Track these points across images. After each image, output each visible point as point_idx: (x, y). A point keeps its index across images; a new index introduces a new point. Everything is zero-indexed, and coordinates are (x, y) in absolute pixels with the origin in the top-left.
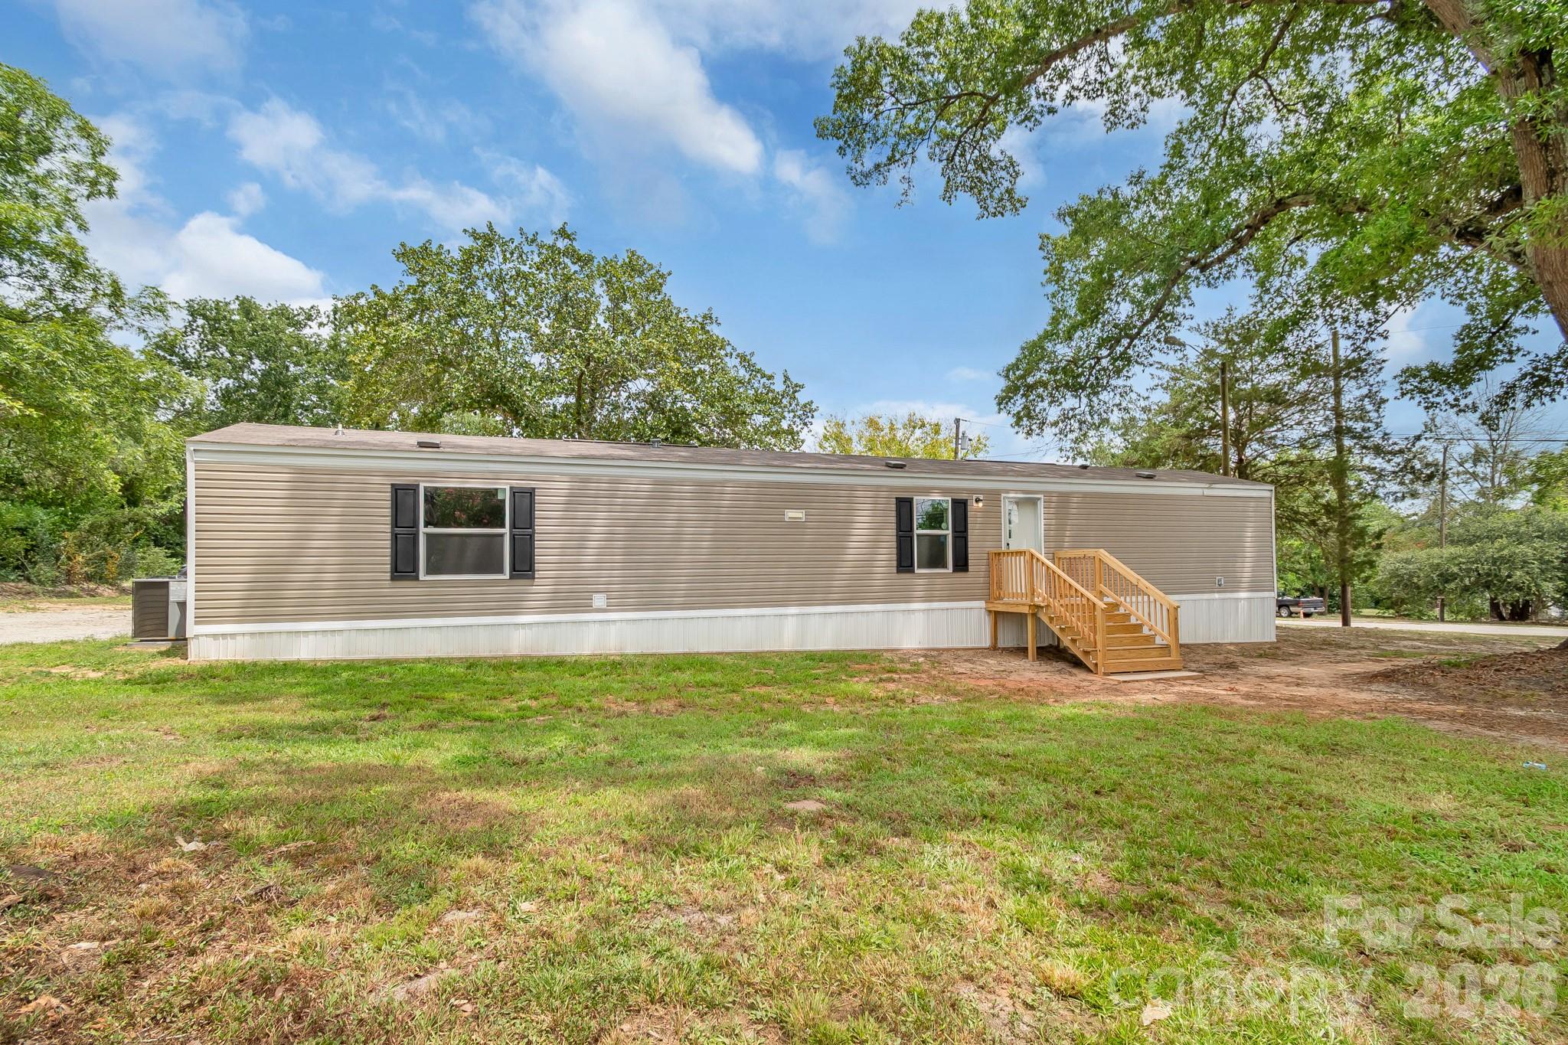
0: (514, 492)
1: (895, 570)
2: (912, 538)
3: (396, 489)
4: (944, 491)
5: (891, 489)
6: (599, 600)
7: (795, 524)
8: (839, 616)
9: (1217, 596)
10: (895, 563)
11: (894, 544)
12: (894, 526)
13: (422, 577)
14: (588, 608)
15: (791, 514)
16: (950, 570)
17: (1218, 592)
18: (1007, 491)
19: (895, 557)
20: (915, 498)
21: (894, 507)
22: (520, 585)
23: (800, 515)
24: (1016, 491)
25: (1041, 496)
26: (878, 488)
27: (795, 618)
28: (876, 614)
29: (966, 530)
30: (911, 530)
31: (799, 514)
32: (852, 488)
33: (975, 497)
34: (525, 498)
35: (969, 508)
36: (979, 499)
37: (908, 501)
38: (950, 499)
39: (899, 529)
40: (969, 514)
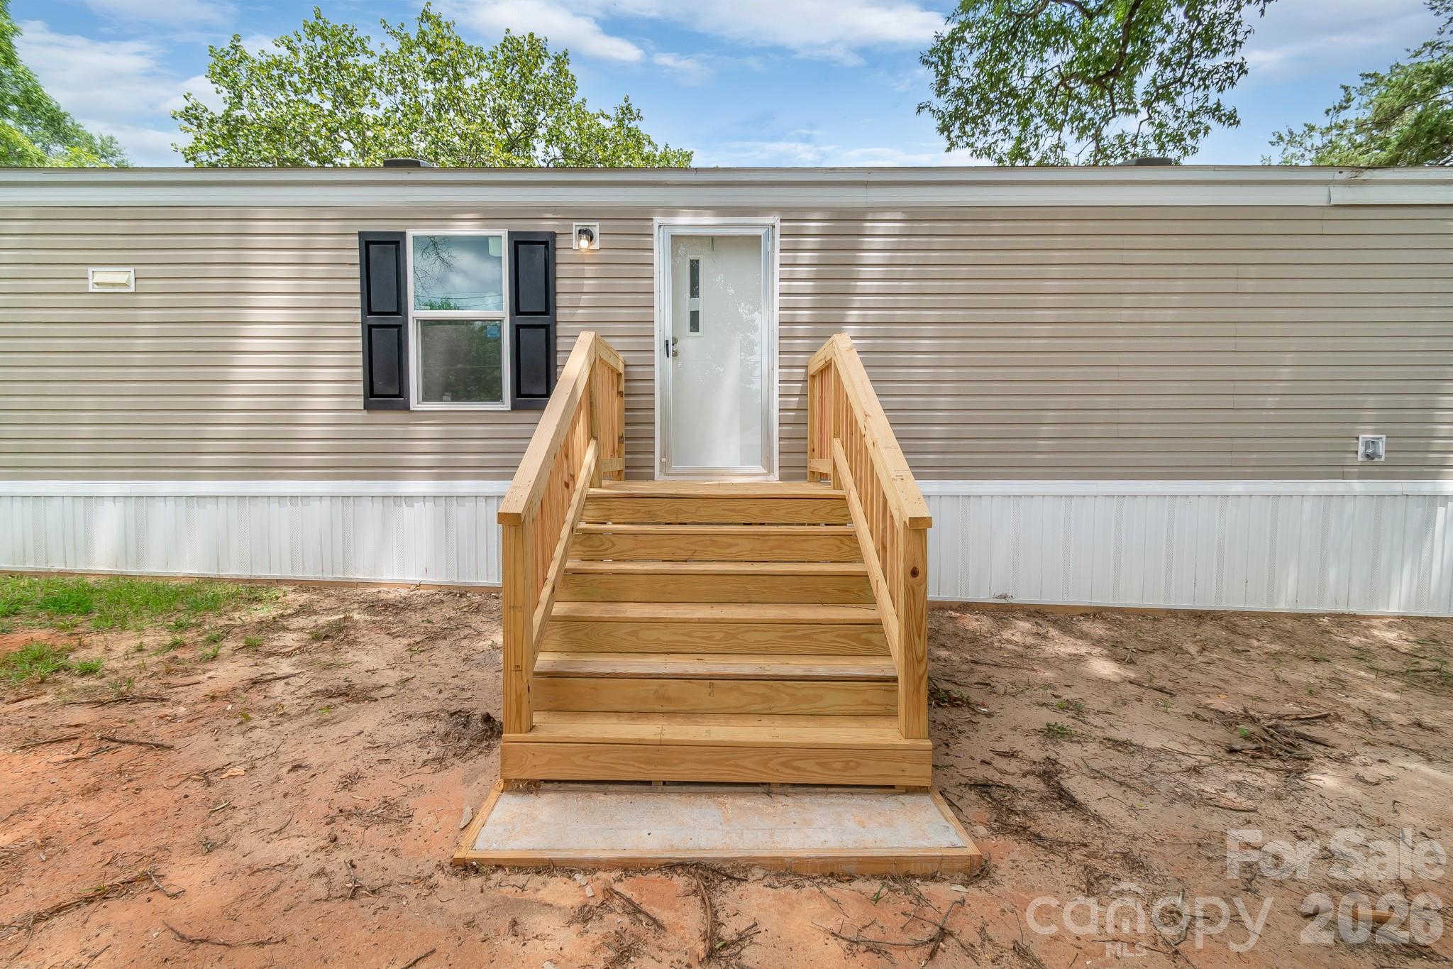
1: (359, 402)
2: (401, 329)
4: (489, 215)
5: (348, 214)
7: (112, 297)
8: (222, 504)
9: (1357, 486)
10: (359, 388)
11: (358, 344)
12: (357, 300)
15: (101, 277)
16: (506, 404)
17: (1361, 476)
18: (671, 210)
19: (359, 373)
20: (410, 234)
21: (355, 256)
23: (122, 278)
24: (698, 209)
25: (773, 219)
26: (314, 213)
27: (120, 504)
28: (315, 504)
29: (549, 307)
30: (400, 309)
31: (122, 277)
32: (242, 215)
33: (576, 226)
35: (561, 256)
36: (586, 233)
37: (395, 242)
38: (504, 233)
39: (368, 309)
40: (561, 270)
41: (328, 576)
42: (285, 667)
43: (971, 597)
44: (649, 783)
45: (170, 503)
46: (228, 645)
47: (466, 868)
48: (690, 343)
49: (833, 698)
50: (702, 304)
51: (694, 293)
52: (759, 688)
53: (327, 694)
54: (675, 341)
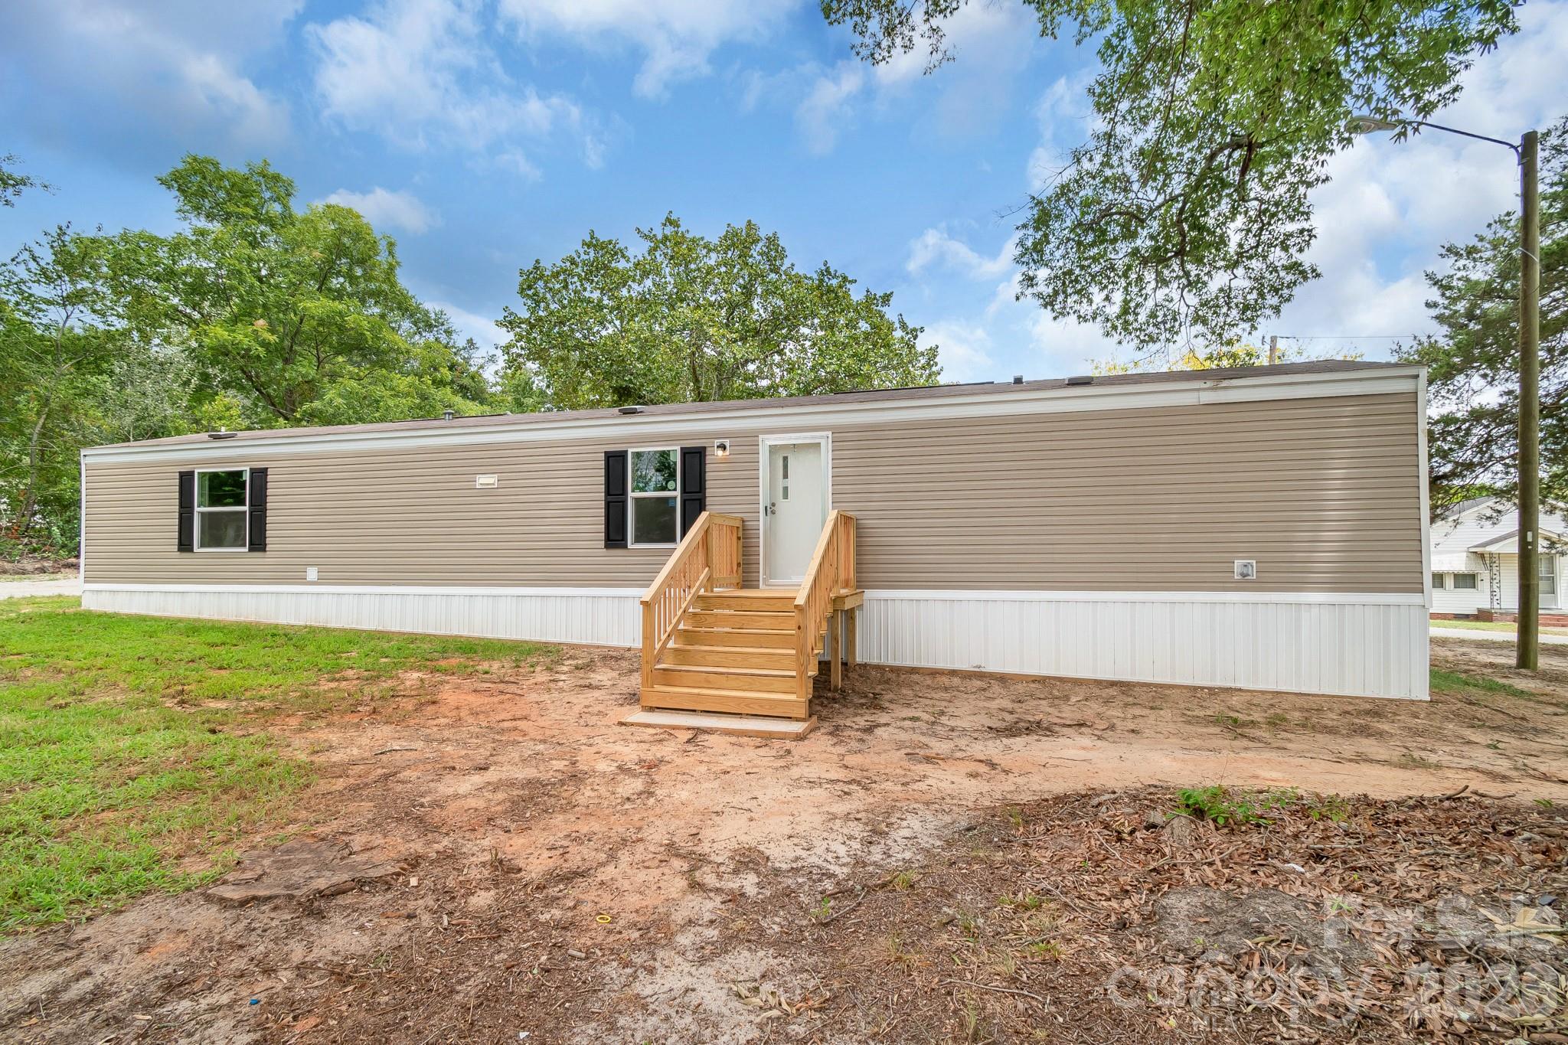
0: (253, 471)
1: (603, 544)
2: (624, 503)
3: (182, 475)
4: (670, 439)
5: (600, 441)
6: (312, 574)
7: (487, 491)
9: (1233, 596)
10: (603, 536)
11: (602, 512)
12: (603, 488)
13: (196, 549)
14: (302, 580)
15: (483, 480)
16: (678, 544)
17: (1239, 589)
18: (770, 430)
19: (603, 528)
20: (630, 451)
21: (602, 464)
22: (257, 558)
23: (491, 481)
24: (783, 430)
25: (828, 433)
26: (582, 442)
27: (485, 600)
28: (579, 601)
29: (702, 489)
30: (624, 492)
31: (489, 480)
33: (717, 442)
34: (260, 475)
35: (709, 459)
36: (723, 447)
37: (622, 456)
38: (678, 448)
39: (608, 493)
40: (708, 467)
41: (584, 642)
42: (563, 677)
43: (957, 666)
44: (694, 711)
45: (509, 598)
46: (538, 669)
47: (621, 724)
48: (782, 505)
49: (777, 684)
50: (790, 482)
51: (786, 476)
52: (748, 679)
53: (580, 686)
54: (773, 505)
